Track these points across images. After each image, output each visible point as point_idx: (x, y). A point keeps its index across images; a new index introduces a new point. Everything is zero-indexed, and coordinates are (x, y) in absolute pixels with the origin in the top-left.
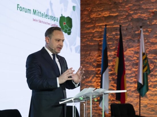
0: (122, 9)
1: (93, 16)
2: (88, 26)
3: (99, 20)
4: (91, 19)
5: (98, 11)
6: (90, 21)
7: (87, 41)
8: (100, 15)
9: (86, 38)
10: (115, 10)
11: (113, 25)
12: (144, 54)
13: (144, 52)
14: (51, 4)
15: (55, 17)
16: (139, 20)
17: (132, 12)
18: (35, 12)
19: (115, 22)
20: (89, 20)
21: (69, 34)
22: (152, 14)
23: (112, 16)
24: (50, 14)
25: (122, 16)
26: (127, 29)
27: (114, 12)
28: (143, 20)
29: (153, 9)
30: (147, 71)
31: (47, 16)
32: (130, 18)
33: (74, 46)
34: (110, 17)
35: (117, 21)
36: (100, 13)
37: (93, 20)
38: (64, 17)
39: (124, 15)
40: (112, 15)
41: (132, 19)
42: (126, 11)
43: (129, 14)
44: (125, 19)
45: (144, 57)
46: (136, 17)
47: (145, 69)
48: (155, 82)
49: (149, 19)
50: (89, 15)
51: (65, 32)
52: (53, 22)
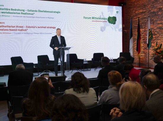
1: (137, 12)
2: (135, 18)
3: (139, 14)
4: (136, 14)
5: (138, 10)
7: (135, 24)
8: (139, 11)
11: (143, 16)
12: (149, 30)
13: (150, 28)
14: (102, 13)
15: (105, 18)
16: (154, 12)
17: (151, 9)
18: (93, 18)
22: (158, 9)
23: (143, 12)
24: (102, 17)
25: (147, 11)
27: (144, 10)
28: (155, 12)
29: (159, 6)
30: (151, 37)
31: (100, 18)
32: (150, 12)
35: (145, 14)
42: (149, 9)
43: (150, 10)
45: (150, 31)
46: (152, 11)
47: (150, 37)
48: (159, 42)
49: (157, 12)
50: (135, 12)
51: (112, 23)
52: (104, 20)
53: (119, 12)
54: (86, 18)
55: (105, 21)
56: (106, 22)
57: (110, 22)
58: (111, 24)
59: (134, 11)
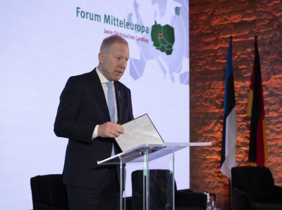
0: (262, 9)
1: (216, 22)
2: (208, 40)
3: (225, 29)
4: (211, 27)
5: (223, 14)
6: (210, 31)
7: (205, 64)
8: (226, 20)
9: (204, 59)
10: (250, 12)
11: (247, 36)
14: (136, 6)
15: (143, 27)
17: (278, 15)
18: (107, 19)
19: (251, 32)
20: (209, 29)
21: (169, 52)
23: (247, 22)
24: (134, 21)
25: (263, 20)
26: (270, 43)
27: (249, 15)
31: (128, 24)
32: (275, 24)
33: (178, 72)
34: (242, 24)
35: (254, 30)
36: (226, 17)
37: (216, 30)
38: (159, 25)
39: (265, 19)
40: (247, 19)
41: (278, 26)
42: (270, 13)
43: (274, 16)
44: (267, 26)
50: (208, 22)
51: (162, 50)
52: (139, 35)
53: (181, 11)
54: (84, 15)
55: (142, 39)
56: (147, 41)
57: (156, 44)
58: (159, 51)
59: (203, 18)
